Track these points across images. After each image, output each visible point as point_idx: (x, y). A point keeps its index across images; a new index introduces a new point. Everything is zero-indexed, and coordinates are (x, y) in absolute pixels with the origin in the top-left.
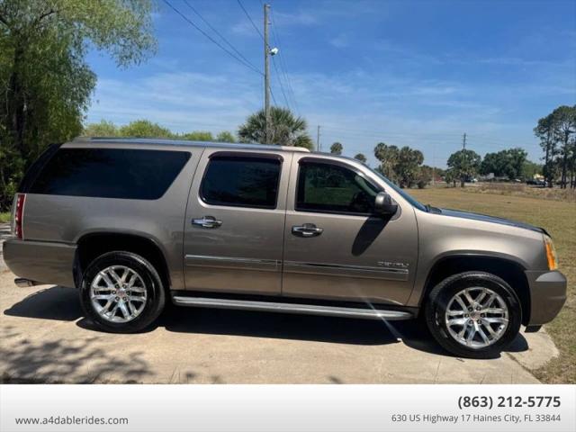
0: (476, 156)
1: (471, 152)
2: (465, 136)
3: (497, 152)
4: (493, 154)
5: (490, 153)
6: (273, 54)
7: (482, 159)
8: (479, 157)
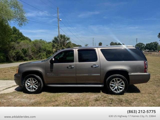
0: (143, 44)
1: (142, 43)
2: (137, 39)
3: (149, 43)
4: (148, 44)
5: (147, 43)
6: (60, 20)
7: (145, 45)
8: (144, 45)
